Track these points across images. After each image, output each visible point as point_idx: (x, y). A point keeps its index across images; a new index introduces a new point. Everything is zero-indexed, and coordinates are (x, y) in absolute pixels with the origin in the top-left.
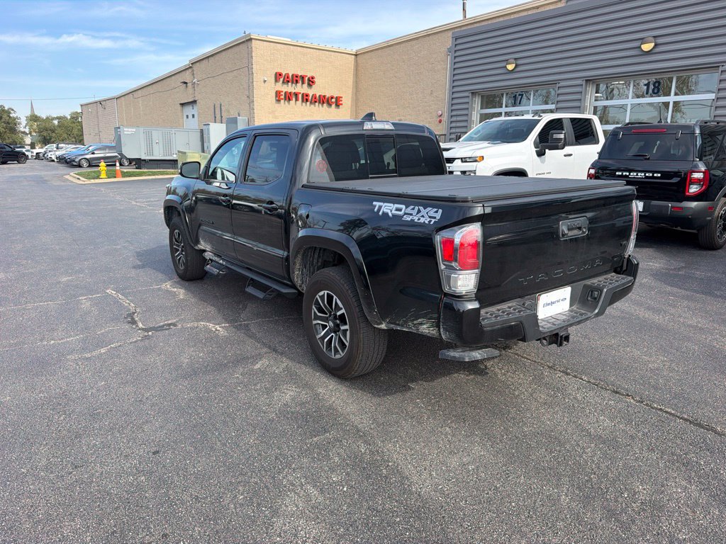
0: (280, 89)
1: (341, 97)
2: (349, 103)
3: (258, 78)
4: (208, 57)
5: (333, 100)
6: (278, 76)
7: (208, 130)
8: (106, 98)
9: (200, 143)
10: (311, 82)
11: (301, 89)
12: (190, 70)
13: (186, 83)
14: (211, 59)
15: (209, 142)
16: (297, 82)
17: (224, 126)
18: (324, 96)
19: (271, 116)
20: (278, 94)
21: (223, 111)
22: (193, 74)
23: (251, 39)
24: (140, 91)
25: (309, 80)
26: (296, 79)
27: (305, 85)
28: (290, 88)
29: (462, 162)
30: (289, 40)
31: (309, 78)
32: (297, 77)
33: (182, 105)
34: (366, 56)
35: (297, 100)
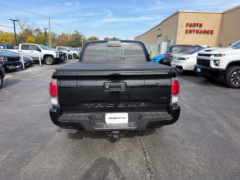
0: (188, 29)
1: (214, 30)
2: (217, 32)
3: (180, 25)
4: (166, 20)
5: (210, 32)
6: (187, 24)
7: (161, 44)
8: (140, 35)
9: (158, 49)
10: (201, 25)
11: (196, 28)
12: (161, 25)
13: (159, 29)
14: (167, 20)
15: (161, 48)
16: (195, 26)
17: (166, 43)
18: (206, 31)
19: (183, 38)
20: (187, 31)
21: (168, 38)
22: (162, 26)
23: (179, 12)
24: (148, 32)
25: (200, 25)
26: (194, 25)
27: (198, 27)
28: (192, 28)
29: (215, 56)
30: (194, 11)
31: (200, 24)
32: (195, 24)
33: (158, 36)
34: (227, 14)
35: (194, 32)
